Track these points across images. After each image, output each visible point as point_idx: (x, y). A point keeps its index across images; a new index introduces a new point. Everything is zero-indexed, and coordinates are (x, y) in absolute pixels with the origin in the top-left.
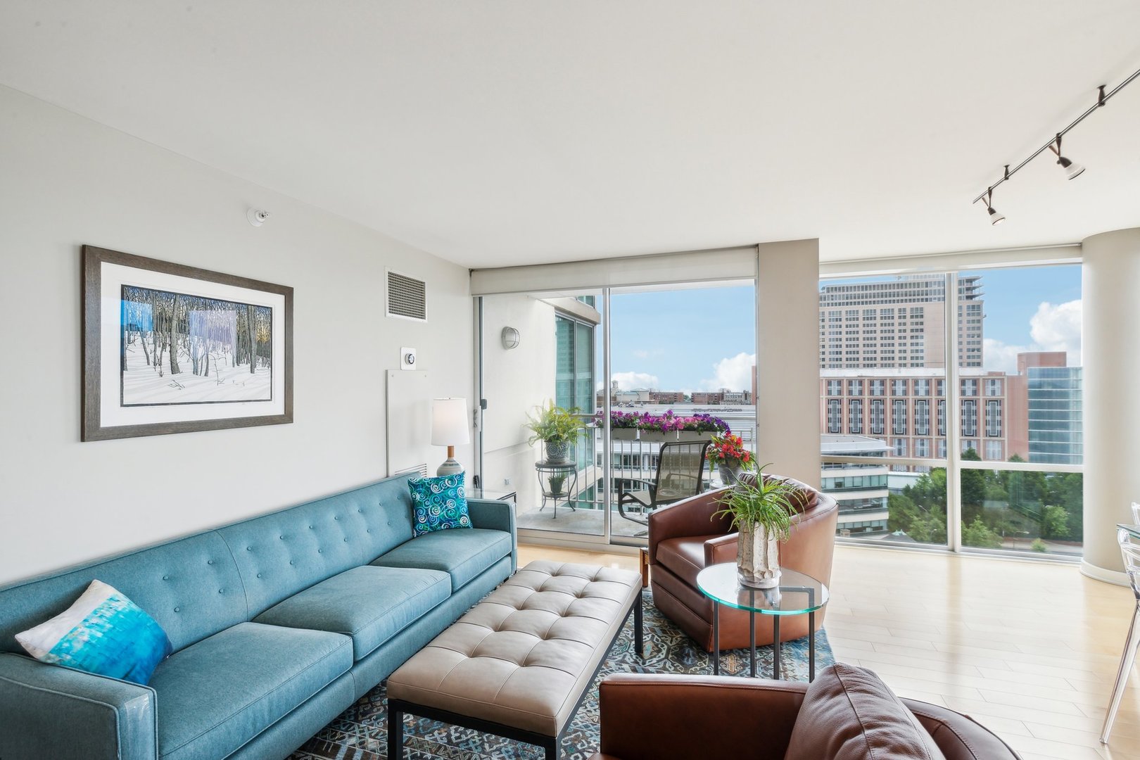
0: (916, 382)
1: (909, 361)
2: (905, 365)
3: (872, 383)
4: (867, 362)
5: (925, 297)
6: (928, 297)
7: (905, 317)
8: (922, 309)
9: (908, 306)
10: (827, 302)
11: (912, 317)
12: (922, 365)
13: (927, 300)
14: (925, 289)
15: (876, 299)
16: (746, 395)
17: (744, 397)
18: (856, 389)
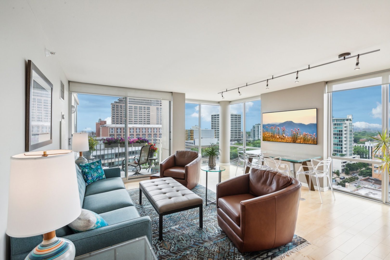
0: (148, 129)
1: (146, 122)
2: (145, 124)
3: (136, 129)
4: (135, 122)
5: (150, 104)
6: (151, 104)
7: (145, 109)
8: (150, 107)
9: (146, 106)
10: (123, 102)
11: (147, 109)
12: (149, 124)
13: (151, 105)
14: (150, 102)
15: (138, 103)
16: (93, 133)
17: (92, 134)
18: (132, 131)
